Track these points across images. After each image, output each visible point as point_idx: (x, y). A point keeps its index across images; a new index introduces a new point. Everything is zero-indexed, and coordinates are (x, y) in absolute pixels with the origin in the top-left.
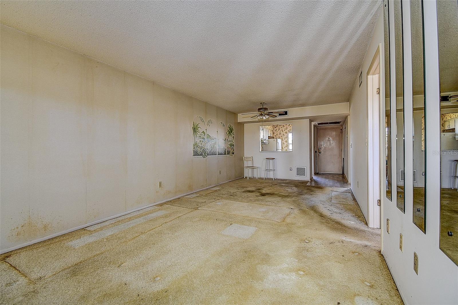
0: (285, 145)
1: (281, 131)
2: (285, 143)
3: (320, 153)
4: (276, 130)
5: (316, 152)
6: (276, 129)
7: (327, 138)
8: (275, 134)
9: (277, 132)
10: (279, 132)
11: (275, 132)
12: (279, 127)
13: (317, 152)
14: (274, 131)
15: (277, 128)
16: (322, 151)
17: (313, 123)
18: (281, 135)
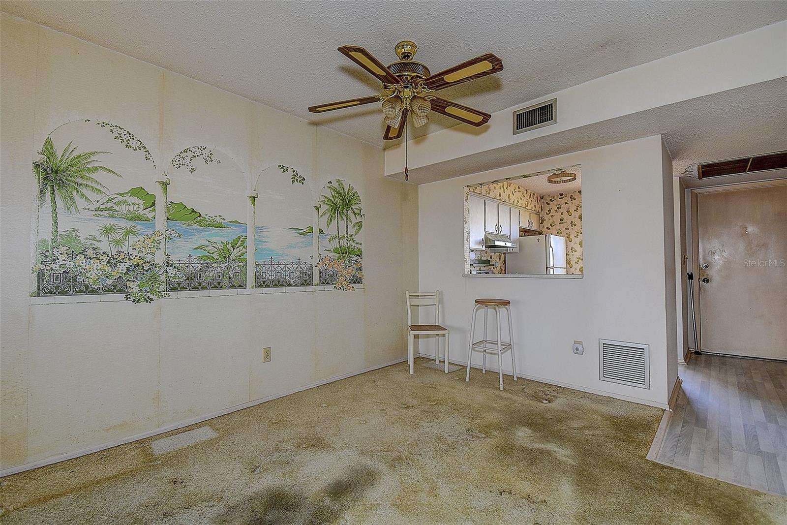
0: (578, 254)
1: (565, 213)
2: (577, 247)
3: (706, 280)
4: (549, 211)
5: (691, 277)
6: (548, 207)
7: (737, 228)
8: (547, 224)
9: (552, 216)
10: (558, 216)
11: (546, 217)
12: (557, 201)
13: (695, 277)
14: (543, 214)
15: (553, 206)
16: (712, 273)
17: (679, 168)
18: (565, 226)
